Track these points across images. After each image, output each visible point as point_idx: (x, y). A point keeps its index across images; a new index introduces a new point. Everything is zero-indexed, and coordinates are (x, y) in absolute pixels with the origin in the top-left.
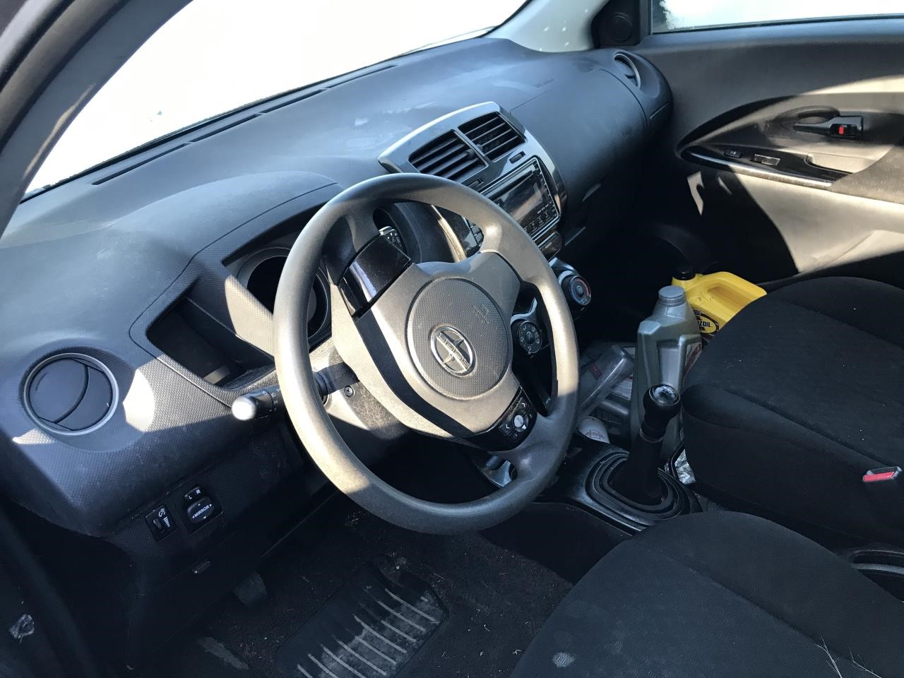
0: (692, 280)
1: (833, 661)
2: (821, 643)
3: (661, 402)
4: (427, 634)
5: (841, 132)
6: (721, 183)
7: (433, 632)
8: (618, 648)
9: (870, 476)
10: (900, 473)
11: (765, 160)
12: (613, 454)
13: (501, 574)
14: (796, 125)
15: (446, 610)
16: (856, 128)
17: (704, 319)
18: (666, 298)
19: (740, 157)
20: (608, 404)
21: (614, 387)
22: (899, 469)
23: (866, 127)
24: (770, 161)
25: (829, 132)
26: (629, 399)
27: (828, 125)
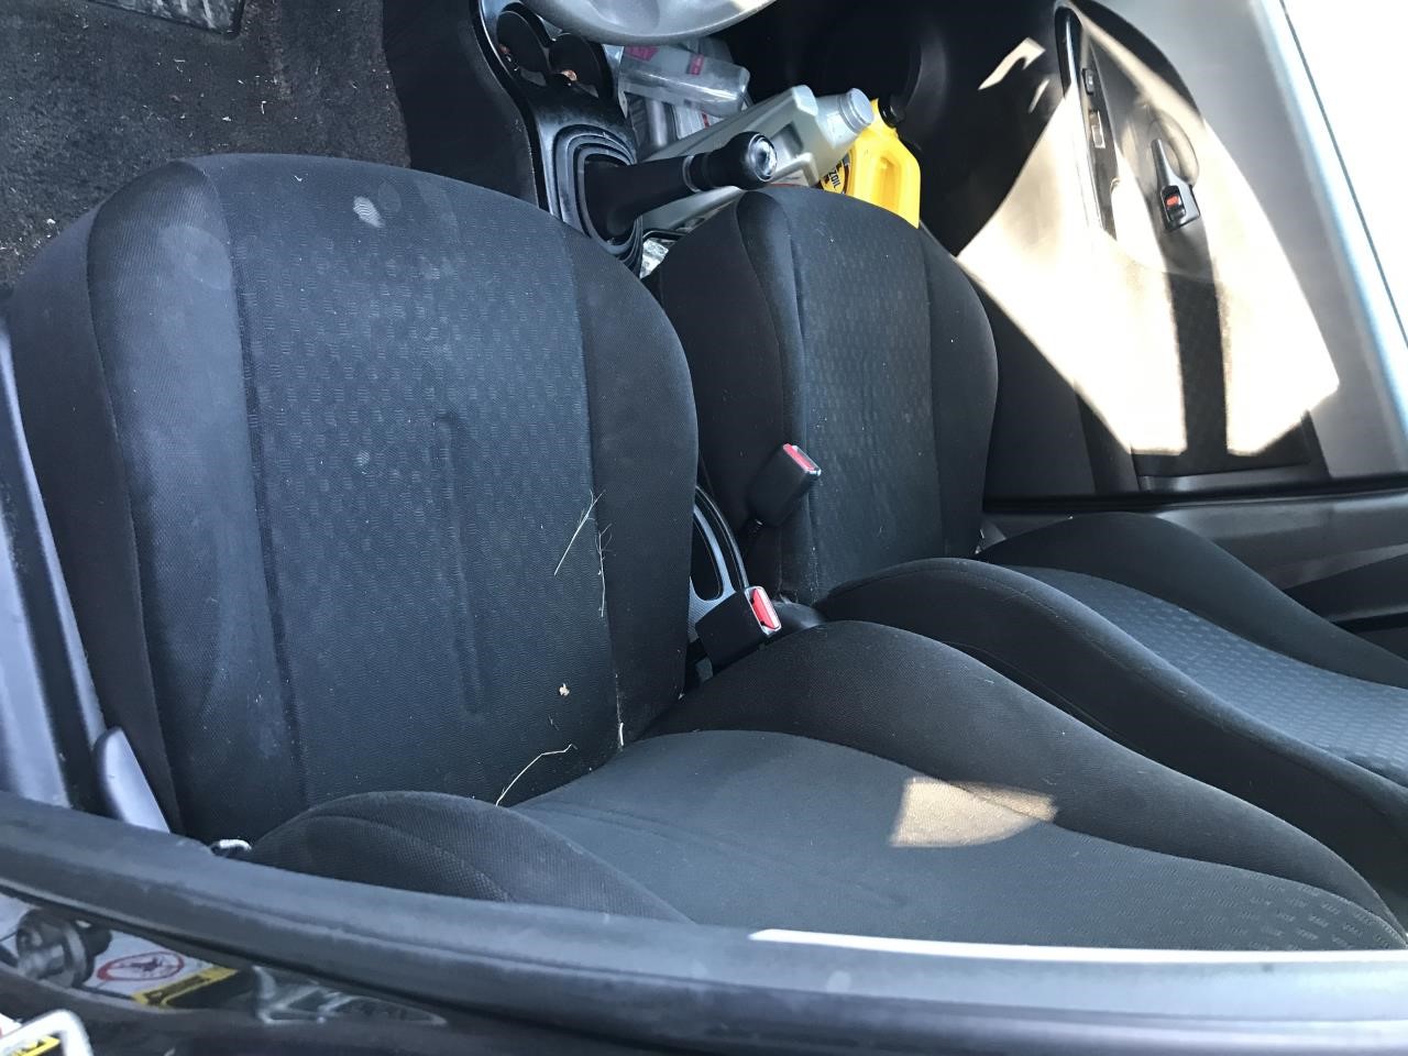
0: (886, 126)
1: (587, 516)
2: (596, 496)
3: (752, 159)
4: (185, 18)
5: (1170, 202)
6: (1041, 89)
7: (193, 25)
8: (433, 274)
9: (793, 450)
10: (815, 476)
11: (1097, 128)
12: (621, 142)
13: (351, 83)
14: (1160, 142)
15: (237, 27)
16: (1182, 216)
17: (841, 174)
18: (852, 103)
19: (1088, 93)
20: (657, 111)
21: (688, 103)
22: (819, 472)
23: (1187, 229)
24: (1098, 136)
25: (1163, 188)
26: (679, 137)
27: (1174, 180)
